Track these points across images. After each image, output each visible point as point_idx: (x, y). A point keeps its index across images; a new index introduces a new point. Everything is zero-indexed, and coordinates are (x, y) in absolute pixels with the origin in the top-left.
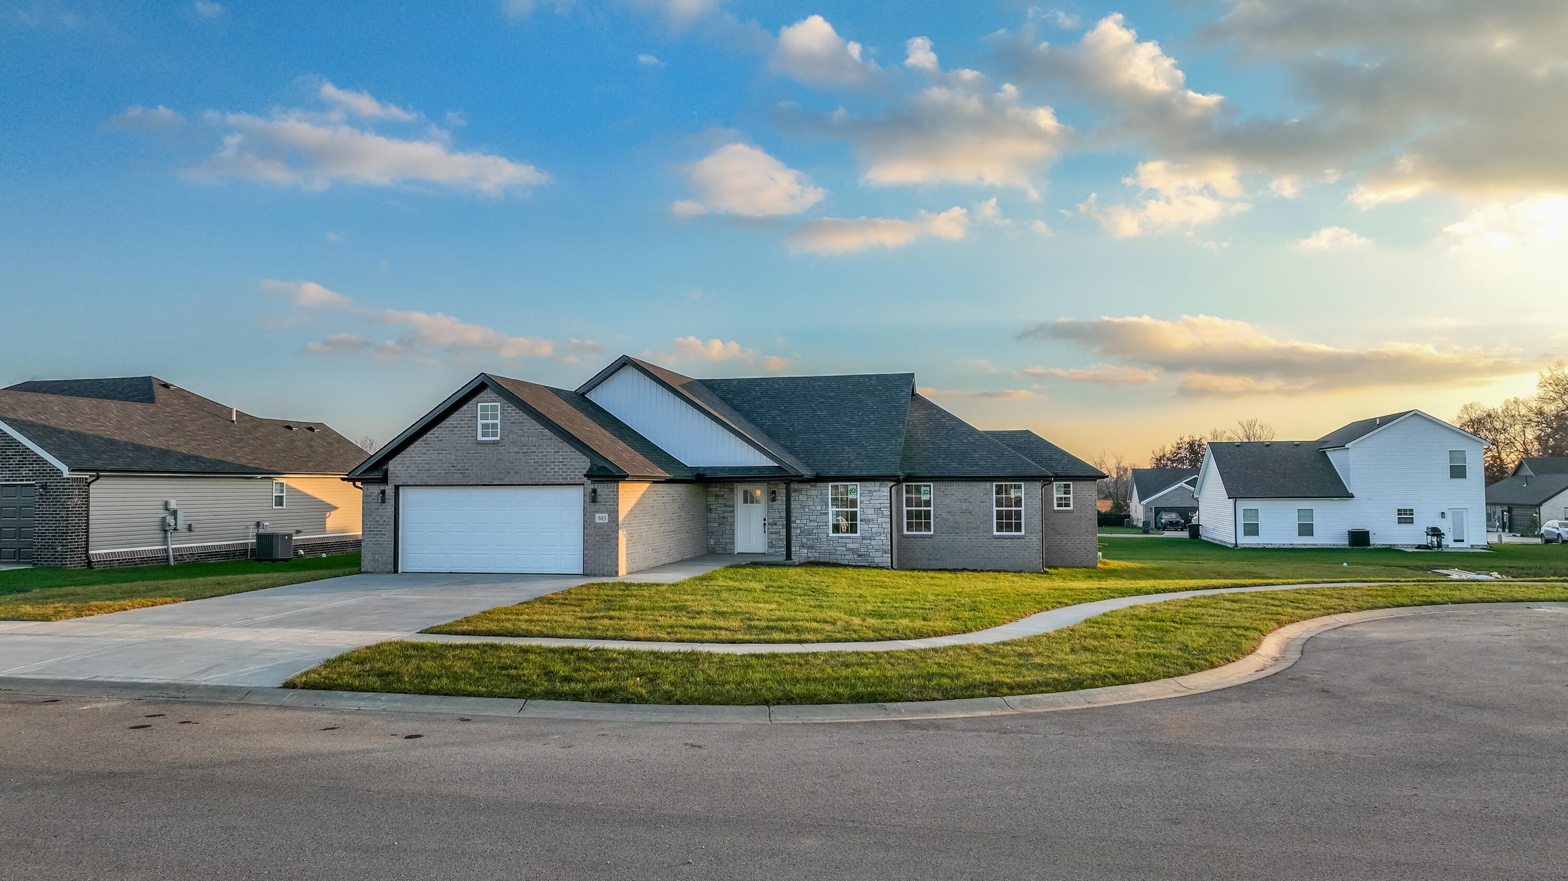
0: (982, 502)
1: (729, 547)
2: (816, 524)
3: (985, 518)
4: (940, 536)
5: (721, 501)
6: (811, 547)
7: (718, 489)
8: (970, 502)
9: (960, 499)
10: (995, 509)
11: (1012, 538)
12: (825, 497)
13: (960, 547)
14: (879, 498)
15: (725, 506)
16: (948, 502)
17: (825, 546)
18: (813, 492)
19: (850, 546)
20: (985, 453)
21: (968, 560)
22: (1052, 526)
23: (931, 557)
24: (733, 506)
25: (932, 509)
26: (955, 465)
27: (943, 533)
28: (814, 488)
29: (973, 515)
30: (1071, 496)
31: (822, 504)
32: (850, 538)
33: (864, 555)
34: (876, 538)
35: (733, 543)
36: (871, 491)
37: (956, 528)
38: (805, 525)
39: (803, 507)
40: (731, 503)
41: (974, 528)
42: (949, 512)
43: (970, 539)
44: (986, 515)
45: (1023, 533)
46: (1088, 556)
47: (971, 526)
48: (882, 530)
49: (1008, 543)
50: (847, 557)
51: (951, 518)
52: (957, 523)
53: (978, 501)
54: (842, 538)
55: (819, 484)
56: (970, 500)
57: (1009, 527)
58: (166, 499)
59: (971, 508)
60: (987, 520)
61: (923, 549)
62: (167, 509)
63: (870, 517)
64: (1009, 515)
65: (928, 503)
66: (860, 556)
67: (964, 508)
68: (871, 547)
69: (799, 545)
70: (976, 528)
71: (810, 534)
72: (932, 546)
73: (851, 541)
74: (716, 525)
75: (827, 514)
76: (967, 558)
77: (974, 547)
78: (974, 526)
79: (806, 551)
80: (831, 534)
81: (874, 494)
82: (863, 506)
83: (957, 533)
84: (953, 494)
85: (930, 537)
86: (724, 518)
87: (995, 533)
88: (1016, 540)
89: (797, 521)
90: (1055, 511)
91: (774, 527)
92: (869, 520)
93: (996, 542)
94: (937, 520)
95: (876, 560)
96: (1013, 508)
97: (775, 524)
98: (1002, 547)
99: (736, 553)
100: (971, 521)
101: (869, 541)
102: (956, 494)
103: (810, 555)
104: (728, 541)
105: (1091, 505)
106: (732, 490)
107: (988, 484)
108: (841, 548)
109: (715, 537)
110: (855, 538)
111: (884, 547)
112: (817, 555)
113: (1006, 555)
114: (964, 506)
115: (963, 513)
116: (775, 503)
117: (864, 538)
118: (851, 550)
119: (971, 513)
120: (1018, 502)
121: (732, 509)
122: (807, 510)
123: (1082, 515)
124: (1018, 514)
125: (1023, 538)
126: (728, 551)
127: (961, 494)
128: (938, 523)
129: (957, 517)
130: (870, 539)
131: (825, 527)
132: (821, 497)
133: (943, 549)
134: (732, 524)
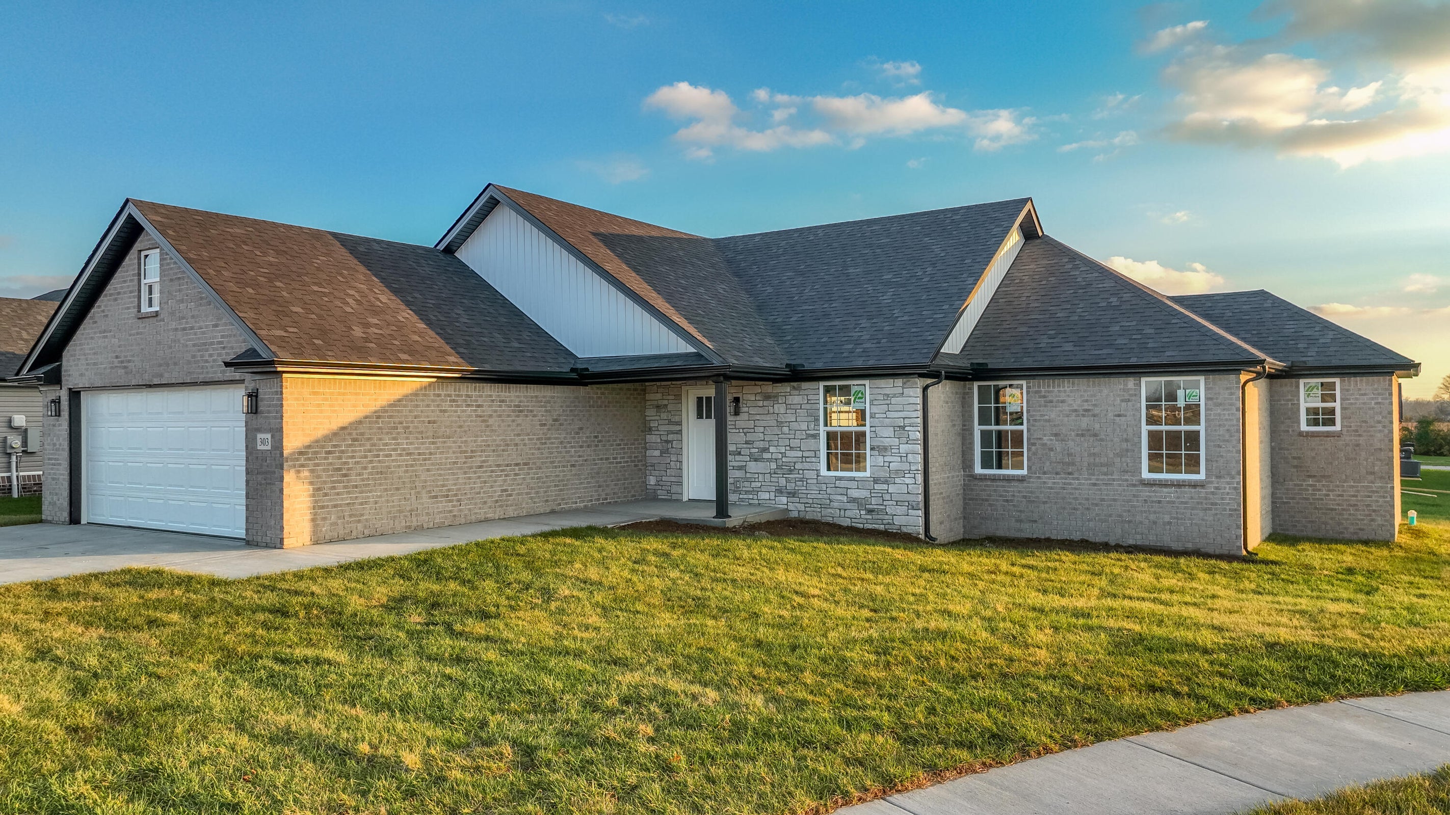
0: (1119, 416)
1: (674, 489)
2: (800, 454)
3: (1124, 445)
4: (1039, 478)
5: (664, 416)
6: (792, 494)
7: (659, 396)
8: (1094, 416)
9: (1076, 411)
10: (1145, 429)
11: (1179, 485)
12: (814, 406)
13: (1076, 499)
14: (900, 408)
15: (670, 423)
16: (1053, 416)
17: (814, 493)
18: (796, 399)
19: (855, 493)
20: (1134, 323)
21: (1091, 524)
22: (1295, 462)
23: (1023, 516)
24: (679, 423)
25: (1024, 428)
26: (1068, 347)
27: (1045, 473)
28: (796, 392)
29: (1102, 440)
30: (1337, 405)
31: (810, 419)
32: (853, 479)
33: (878, 512)
34: (897, 480)
35: (680, 484)
36: (888, 395)
37: (1069, 464)
38: (784, 455)
39: (780, 424)
40: (677, 419)
41: (1102, 465)
42: (1056, 435)
43: (1095, 484)
44: (1127, 440)
45: (1202, 476)
46: (1373, 520)
47: (1097, 460)
48: (905, 466)
49: (1170, 494)
50: (848, 513)
51: (1058, 446)
52: (1069, 455)
53: (1110, 415)
54: (840, 479)
55: (805, 385)
56: (1097, 411)
57: (1174, 466)
58: (9, 414)
59: (1097, 426)
60: (1127, 450)
61: (1007, 501)
62: (11, 427)
63: (887, 442)
64: (1174, 437)
65: (1017, 418)
66: (870, 511)
67: (1084, 426)
68: (887, 497)
69: (773, 489)
70: (1107, 465)
71: (791, 471)
72: (1025, 497)
73: (854, 484)
74: (657, 453)
75: (816, 436)
76: (1089, 520)
77: (1103, 500)
78: (1104, 460)
79: (784, 500)
80: (824, 472)
81: (894, 401)
82: (876, 422)
83: (1070, 474)
84: (1063, 402)
85: (1021, 479)
86: (667, 442)
87: (1146, 475)
88: (1187, 489)
89: (772, 449)
90: (1301, 434)
91: (738, 458)
92: (885, 449)
93: (1145, 492)
94: (1033, 448)
95: (898, 521)
96: (1183, 428)
97: (739, 454)
98: (1159, 502)
99: (685, 499)
100: (1096, 450)
101: (885, 486)
102: (1070, 400)
103: (791, 507)
104: (673, 479)
105: (1379, 422)
106: (678, 397)
107: (1131, 382)
108: (839, 497)
109: (657, 473)
110: (863, 480)
111: (910, 498)
112: (801, 507)
113: (1167, 518)
114: (1085, 422)
115: (1083, 435)
116: (738, 418)
117: (876, 481)
118: (854, 500)
119: (1095, 435)
120: (1193, 413)
121: (678, 428)
122: (786, 430)
123: (1362, 441)
124: (1193, 439)
125: (1203, 486)
126: (674, 497)
127: (1079, 402)
128: (1034, 454)
129: (1071, 444)
130: (886, 482)
131: (814, 460)
132: (808, 407)
133: (1045, 503)
134: (679, 453)
